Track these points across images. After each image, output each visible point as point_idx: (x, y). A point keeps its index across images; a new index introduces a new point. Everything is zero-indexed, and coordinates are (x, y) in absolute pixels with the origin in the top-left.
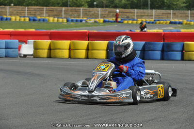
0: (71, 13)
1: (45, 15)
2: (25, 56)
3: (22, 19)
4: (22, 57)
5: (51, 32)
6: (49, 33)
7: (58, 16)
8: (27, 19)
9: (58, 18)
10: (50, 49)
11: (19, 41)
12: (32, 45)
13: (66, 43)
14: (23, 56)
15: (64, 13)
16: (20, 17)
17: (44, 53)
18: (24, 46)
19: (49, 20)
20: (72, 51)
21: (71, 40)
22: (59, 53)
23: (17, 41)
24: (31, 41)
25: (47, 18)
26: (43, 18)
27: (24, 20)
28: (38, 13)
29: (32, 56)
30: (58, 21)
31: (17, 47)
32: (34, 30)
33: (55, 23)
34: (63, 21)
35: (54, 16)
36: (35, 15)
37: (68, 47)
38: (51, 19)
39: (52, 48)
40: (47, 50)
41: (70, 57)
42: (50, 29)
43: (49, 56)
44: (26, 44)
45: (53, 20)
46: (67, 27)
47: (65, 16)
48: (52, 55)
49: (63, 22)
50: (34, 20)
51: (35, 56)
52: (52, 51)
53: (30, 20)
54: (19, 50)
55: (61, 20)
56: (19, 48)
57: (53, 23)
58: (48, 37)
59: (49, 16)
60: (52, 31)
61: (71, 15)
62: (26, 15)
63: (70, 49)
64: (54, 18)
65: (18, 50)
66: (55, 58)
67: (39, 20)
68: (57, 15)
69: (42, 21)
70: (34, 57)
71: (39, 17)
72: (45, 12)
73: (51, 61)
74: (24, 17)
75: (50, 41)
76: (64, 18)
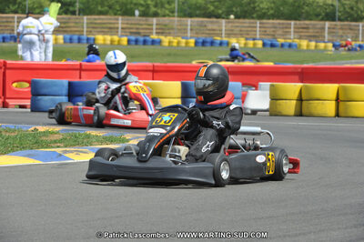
0: (341, 32)
1: (292, 37)
2: (254, 112)
3: (251, 43)
4: (248, 114)
5: (303, 69)
6: (299, 70)
7: (317, 37)
8: (260, 43)
9: (317, 42)
10: (300, 100)
11: (243, 85)
12: (268, 93)
13: (330, 89)
14: (249, 112)
15: (329, 33)
16: (247, 39)
17: (290, 107)
18: (252, 94)
19: (300, 45)
20: (341, 103)
21: (339, 83)
22: (317, 107)
23: (240, 84)
24: (265, 85)
25: (297, 41)
26: (289, 41)
27: (254, 44)
28: (280, 32)
29: (268, 113)
30: (316, 46)
31: (240, 95)
32: (271, 64)
33: (312, 51)
34: (325, 47)
35: (310, 38)
36: (274, 35)
37: (334, 97)
38: (304, 43)
39: (304, 97)
40: (294, 102)
41: (337, 115)
42: (302, 63)
43: (300, 113)
44: (256, 89)
45: (308, 46)
46: (332, 59)
47: (331, 38)
48: (304, 111)
49: (326, 49)
50: (272, 45)
51: (273, 112)
52: (304, 102)
53: (264, 45)
54: (243, 102)
55: (322, 45)
56: (244, 98)
57: (308, 50)
58: (297, 77)
59: (300, 38)
60: (305, 65)
61: (342, 36)
62: (258, 36)
63: (337, 100)
64: (310, 41)
65: (241, 101)
66: (310, 115)
67: (282, 45)
68: (314, 36)
69: (286, 48)
70: (271, 115)
71: (281, 41)
72: (292, 30)
73: (301, 122)
74: (254, 39)
75: (301, 84)
76: (329, 41)
